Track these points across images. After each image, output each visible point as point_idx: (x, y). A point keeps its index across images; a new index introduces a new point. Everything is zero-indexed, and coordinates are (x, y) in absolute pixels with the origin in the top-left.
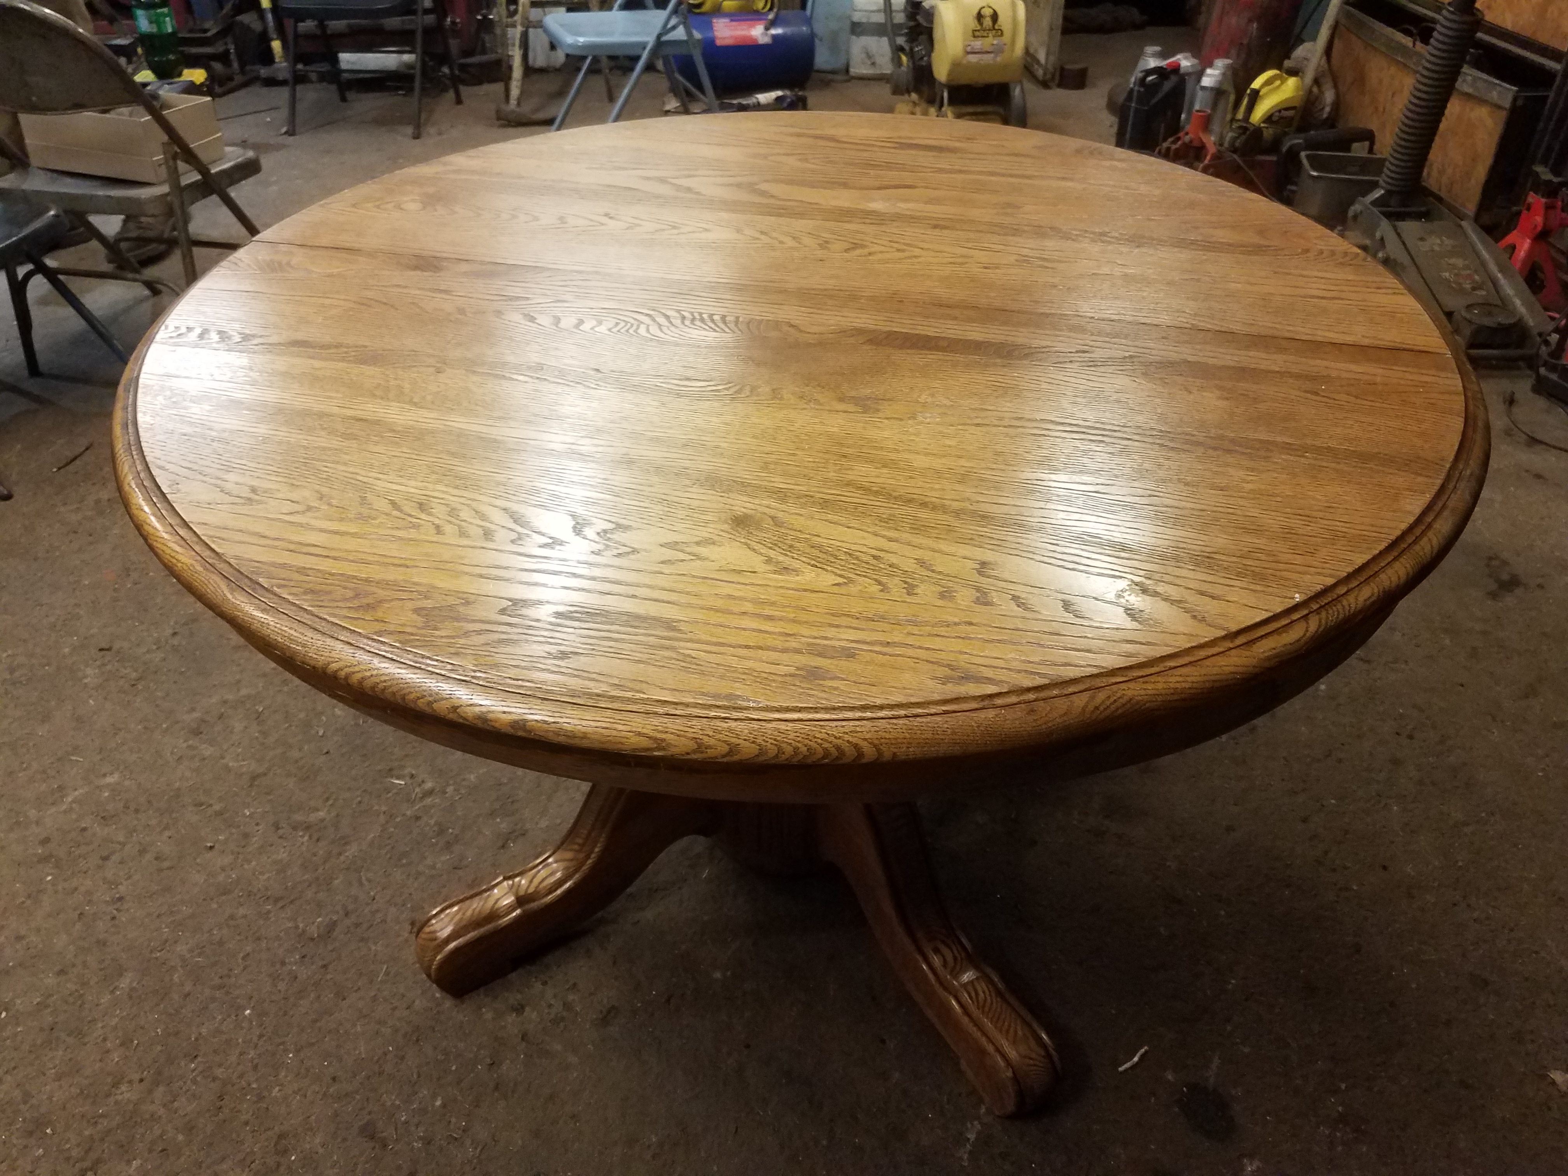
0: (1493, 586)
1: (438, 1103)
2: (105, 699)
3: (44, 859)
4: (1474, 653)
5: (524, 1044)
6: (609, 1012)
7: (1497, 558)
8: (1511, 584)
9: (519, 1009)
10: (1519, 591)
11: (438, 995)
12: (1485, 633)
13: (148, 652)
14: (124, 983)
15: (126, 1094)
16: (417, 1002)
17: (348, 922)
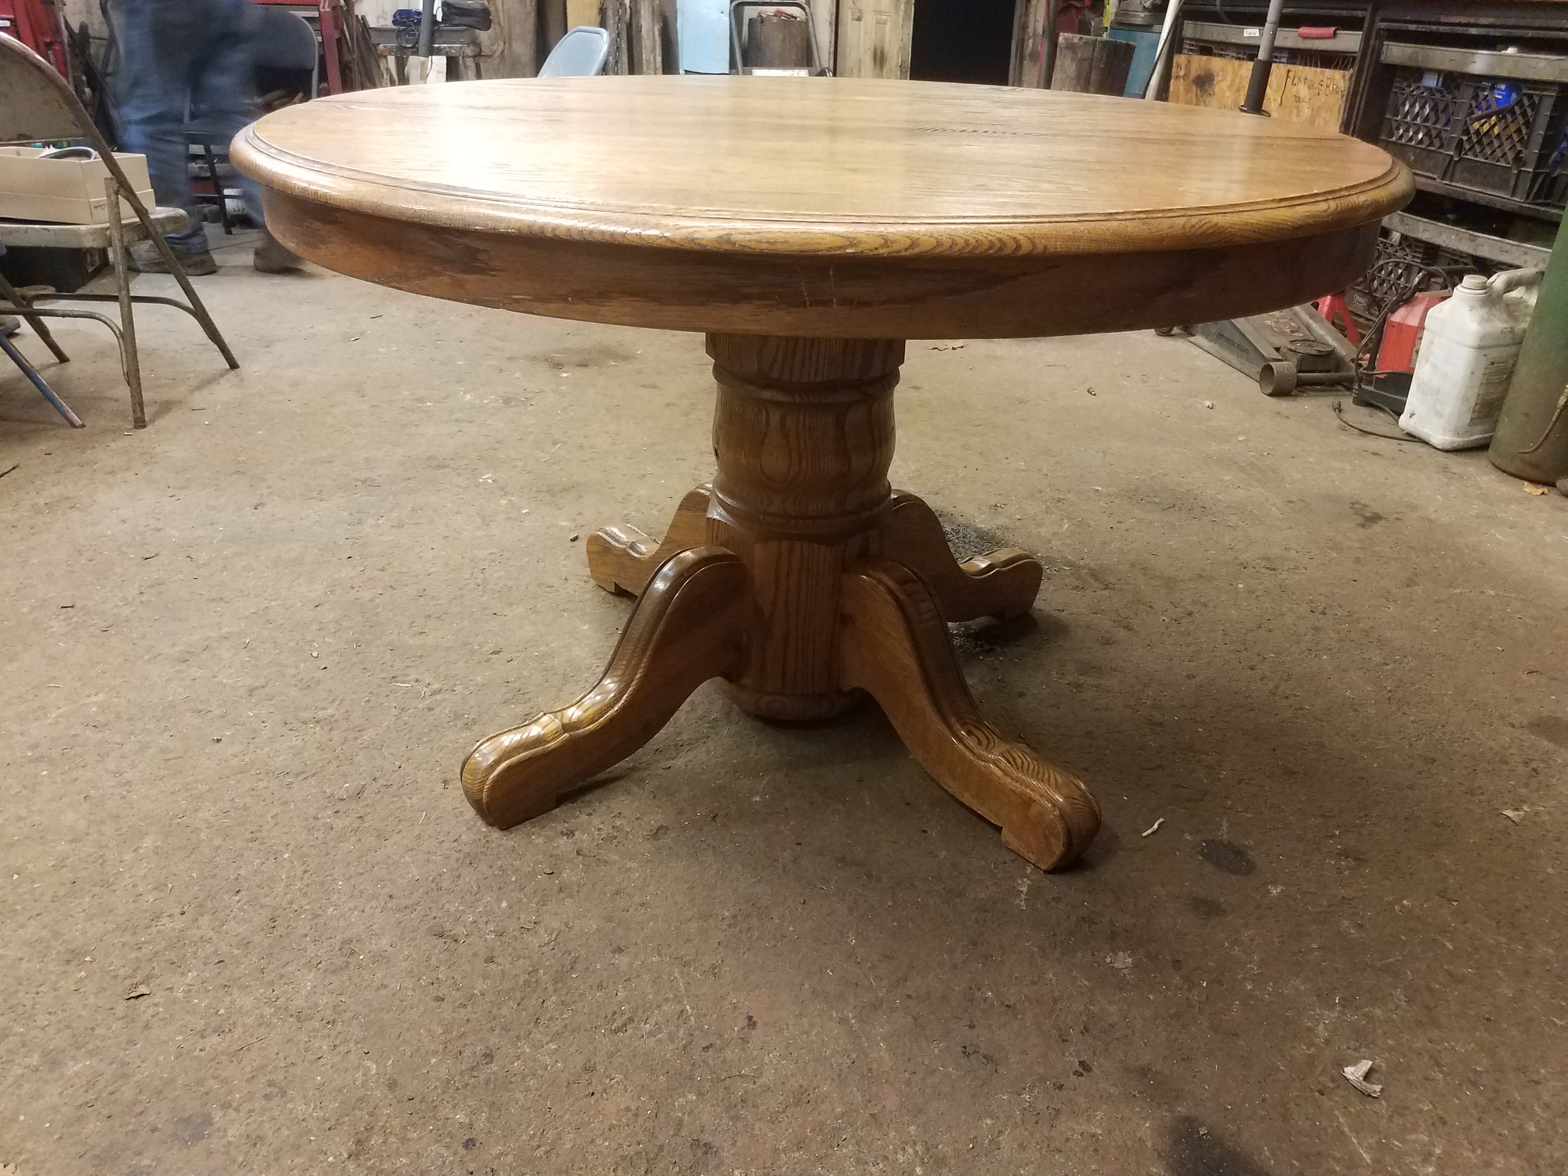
0: (1361, 520)
1: (504, 904)
2: (77, 642)
3: (38, 760)
4: (1358, 561)
5: (581, 858)
6: (658, 830)
7: (1358, 503)
8: (1375, 518)
9: (570, 834)
10: (1382, 522)
11: (484, 830)
12: (1363, 548)
13: (116, 606)
14: (148, 843)
15: (167, 925)
16: (464, 837)
17: (376, 786)
